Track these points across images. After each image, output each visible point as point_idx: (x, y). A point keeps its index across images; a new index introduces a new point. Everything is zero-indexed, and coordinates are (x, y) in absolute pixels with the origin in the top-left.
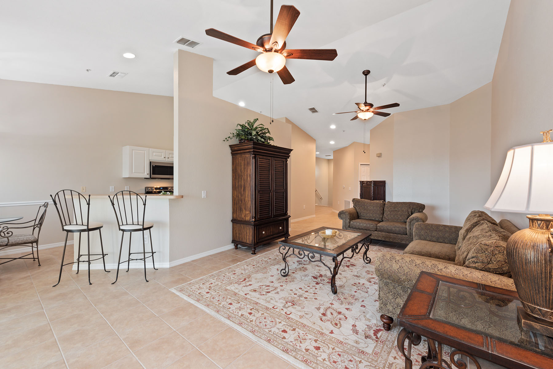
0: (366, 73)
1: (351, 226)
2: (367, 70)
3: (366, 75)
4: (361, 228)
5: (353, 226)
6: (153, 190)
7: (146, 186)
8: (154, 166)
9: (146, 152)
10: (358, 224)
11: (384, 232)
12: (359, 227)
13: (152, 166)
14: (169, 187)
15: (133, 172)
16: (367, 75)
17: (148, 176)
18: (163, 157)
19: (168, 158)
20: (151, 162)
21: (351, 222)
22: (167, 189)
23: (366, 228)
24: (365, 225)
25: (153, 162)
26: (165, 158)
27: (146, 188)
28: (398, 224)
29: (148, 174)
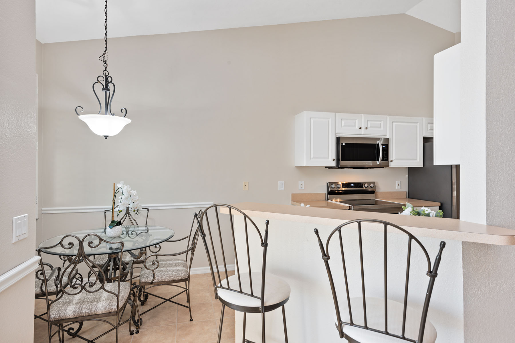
6: (339, 188)
7: (328, 182)
8: (344, 144)
9: (330, 120)
13: (341, 145)
14: (365, 183)
15: (312, 157)
17: (334, 164)
18: (357, 127)
19: (367, 128)
20: (338, 139)
22: (361, 187)
25: (343, 138)
26: (361, 128)
27: (329, 184)
29: (334, 160)
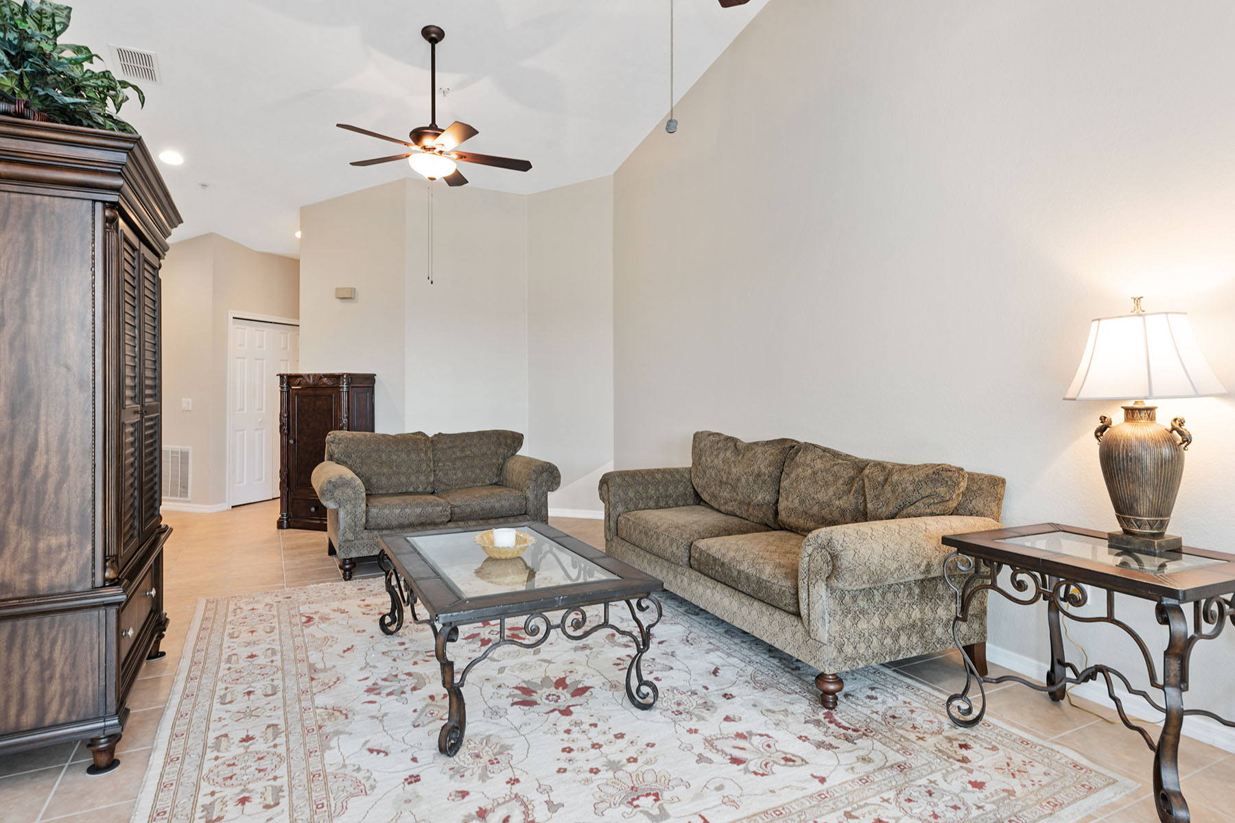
0: (433, 35)
1: (372, 524)
2: (438, 27)
3: (433, 42)
4: (406, 522)
5: (379, 521)
10: (398, 511)
11: (472, 519)
12: (401, 521)
16: (437, 42)
21: (374, 511)
23: (423, 520)
24: (418, 511)
28: (502, 490)
